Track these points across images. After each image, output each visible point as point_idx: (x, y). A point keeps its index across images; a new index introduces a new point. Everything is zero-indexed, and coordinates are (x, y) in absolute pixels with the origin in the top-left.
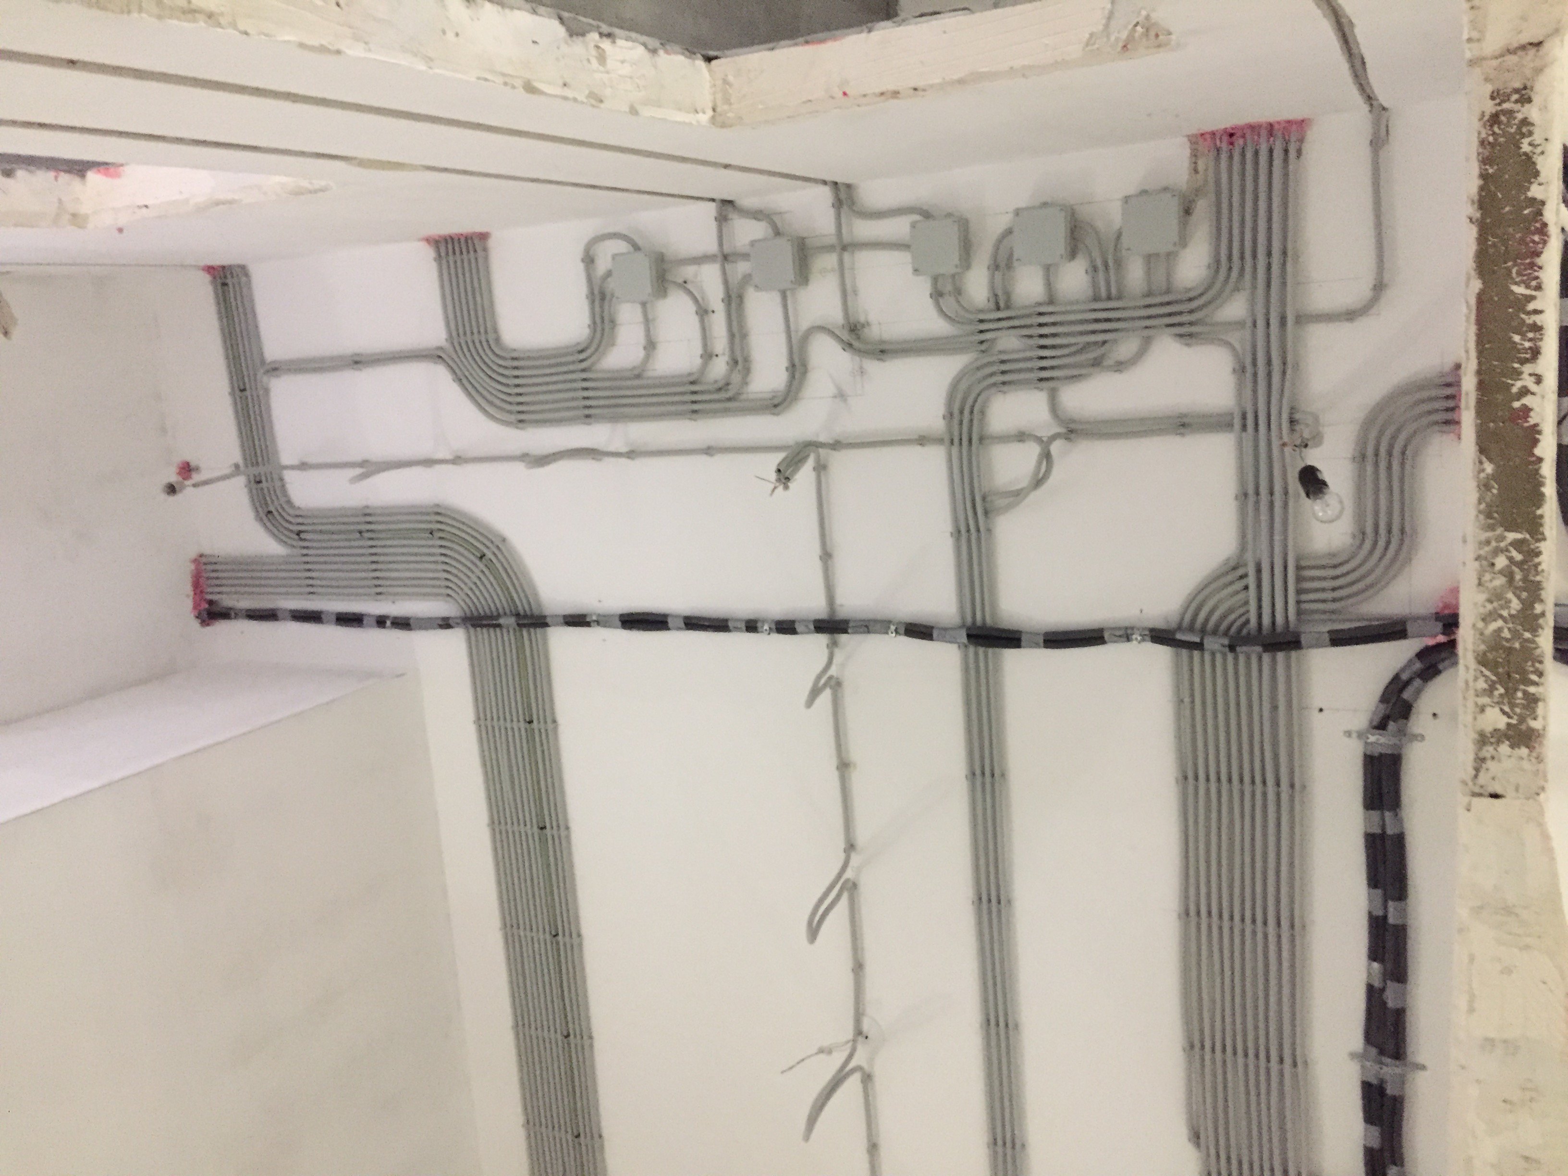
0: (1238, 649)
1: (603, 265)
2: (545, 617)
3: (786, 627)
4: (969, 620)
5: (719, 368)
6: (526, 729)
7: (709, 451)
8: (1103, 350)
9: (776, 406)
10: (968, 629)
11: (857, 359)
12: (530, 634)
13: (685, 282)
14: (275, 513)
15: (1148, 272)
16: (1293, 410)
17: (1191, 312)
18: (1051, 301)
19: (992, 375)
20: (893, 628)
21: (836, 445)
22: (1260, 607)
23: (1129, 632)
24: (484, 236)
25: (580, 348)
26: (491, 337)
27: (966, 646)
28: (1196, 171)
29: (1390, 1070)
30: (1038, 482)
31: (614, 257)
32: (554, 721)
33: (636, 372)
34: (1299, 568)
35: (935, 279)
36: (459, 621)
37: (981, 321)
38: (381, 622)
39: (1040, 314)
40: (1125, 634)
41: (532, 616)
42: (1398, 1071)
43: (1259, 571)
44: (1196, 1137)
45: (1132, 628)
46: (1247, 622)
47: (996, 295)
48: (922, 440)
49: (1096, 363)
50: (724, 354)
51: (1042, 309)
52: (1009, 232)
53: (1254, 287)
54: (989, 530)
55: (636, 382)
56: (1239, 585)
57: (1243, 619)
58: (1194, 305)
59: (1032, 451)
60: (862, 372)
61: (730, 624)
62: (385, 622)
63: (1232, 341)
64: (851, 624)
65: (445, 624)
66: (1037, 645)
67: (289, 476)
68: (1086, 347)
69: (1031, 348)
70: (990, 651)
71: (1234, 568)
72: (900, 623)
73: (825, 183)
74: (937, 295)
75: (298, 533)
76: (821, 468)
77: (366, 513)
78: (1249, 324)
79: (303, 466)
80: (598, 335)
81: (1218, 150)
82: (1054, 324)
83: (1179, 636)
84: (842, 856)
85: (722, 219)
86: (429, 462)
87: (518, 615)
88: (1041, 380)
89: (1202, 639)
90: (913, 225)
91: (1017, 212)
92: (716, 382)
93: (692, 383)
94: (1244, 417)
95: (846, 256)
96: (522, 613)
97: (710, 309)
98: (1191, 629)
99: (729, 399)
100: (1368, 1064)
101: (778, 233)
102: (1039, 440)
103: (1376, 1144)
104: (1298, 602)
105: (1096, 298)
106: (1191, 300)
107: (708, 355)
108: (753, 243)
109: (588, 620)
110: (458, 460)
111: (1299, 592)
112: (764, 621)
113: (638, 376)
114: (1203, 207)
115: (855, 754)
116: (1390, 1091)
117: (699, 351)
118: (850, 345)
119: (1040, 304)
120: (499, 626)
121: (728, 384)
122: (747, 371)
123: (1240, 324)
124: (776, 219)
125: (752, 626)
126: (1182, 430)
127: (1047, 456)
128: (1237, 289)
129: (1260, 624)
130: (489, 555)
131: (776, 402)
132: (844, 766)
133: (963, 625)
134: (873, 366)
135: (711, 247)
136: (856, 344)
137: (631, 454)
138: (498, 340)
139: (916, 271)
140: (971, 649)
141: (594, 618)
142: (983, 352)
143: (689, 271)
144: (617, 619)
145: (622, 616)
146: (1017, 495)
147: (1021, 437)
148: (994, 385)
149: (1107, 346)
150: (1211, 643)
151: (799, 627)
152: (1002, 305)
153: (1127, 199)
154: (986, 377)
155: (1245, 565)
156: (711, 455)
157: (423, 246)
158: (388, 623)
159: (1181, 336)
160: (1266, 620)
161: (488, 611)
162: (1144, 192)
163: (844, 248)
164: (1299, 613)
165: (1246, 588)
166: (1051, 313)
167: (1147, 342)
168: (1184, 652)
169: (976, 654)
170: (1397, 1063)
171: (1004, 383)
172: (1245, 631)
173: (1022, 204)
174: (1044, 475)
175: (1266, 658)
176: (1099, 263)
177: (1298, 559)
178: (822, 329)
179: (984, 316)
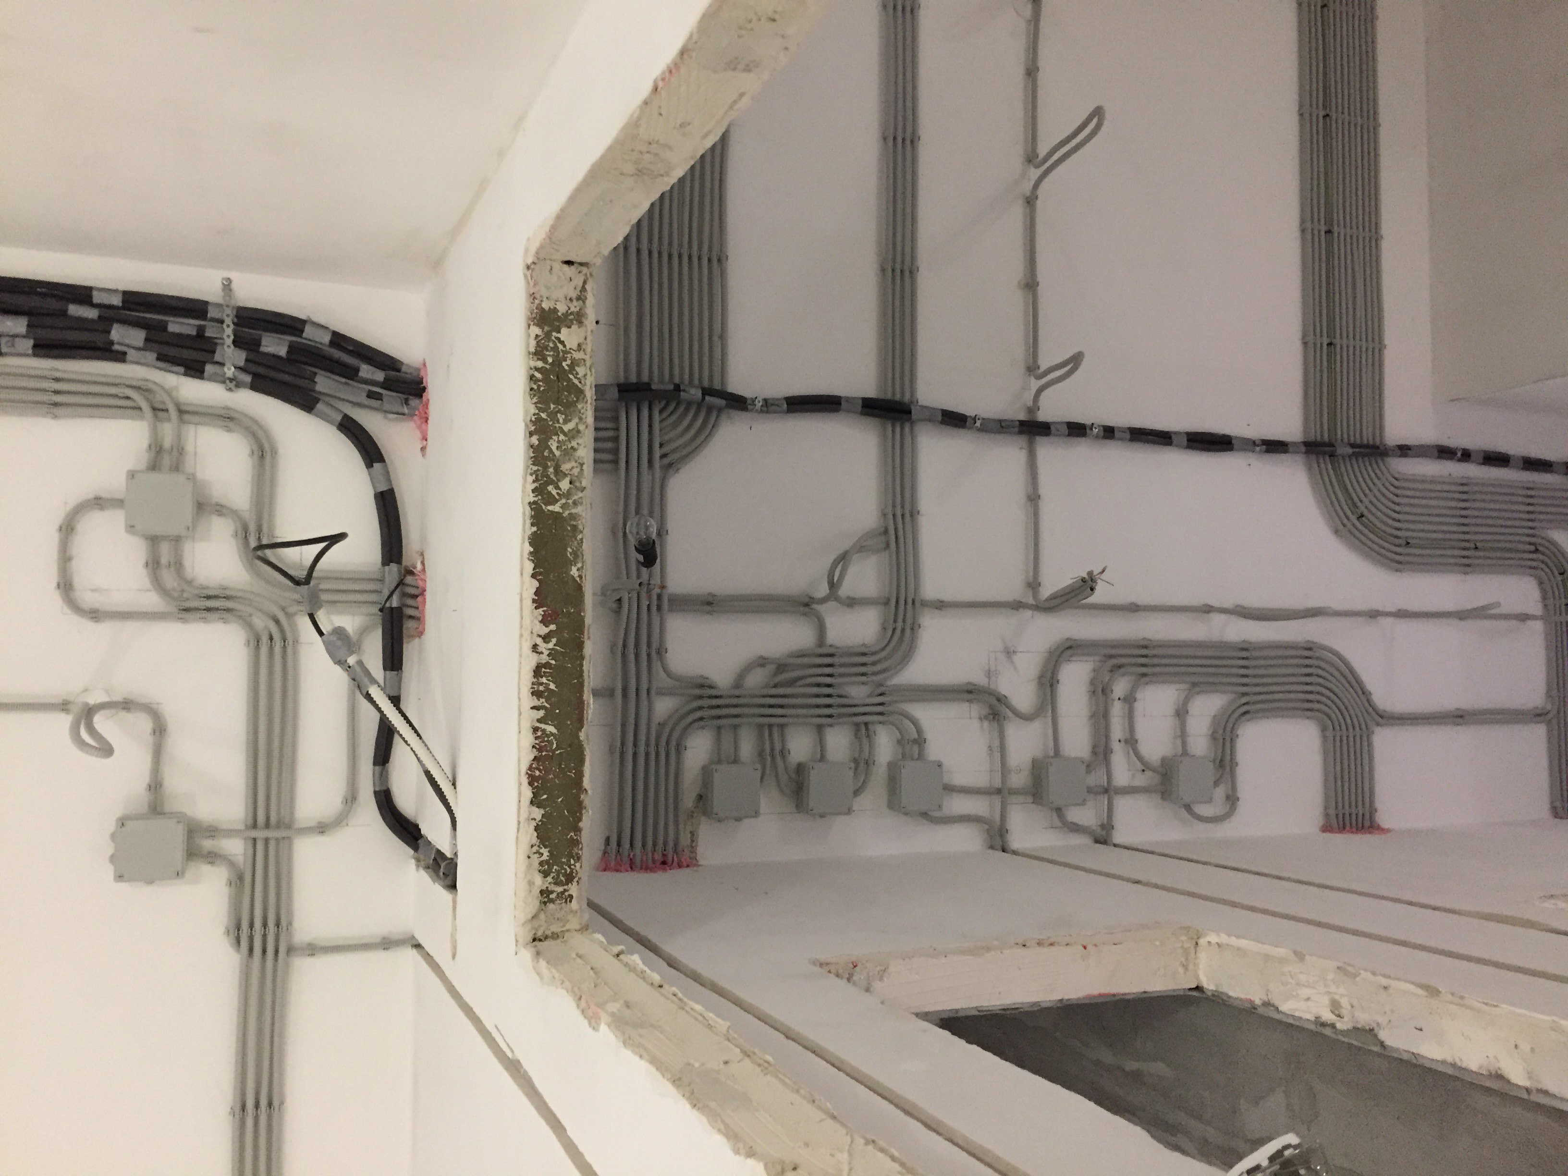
0: (671, 387)
1: (1220, 793)
2: (1307, 452)
3: (1077, 430)
4: (907, 429)
5: (1120, 687)
6: (1335, 338)
7: (1134, 608)
8: (777, 680)
9: (1070, 647)
10: (909, 419)
11: (992, 687)
12: (1322, 436)
13: (1143, 771)
14: (1556, 573)
15: (736, 748)
16: (618, 612)
17: (701, 708)
18: (820, 728)
19: (874, 664)
20: (978, 424)
21: (1017, 606)
22: (650, 426)
23: (765, 409)
24: (1326, 828)
25: (1248, 716)
26: (1330, 733)
27: (912, 402)
28: (692, 834)
30: (843, 558)
31: (1210, 801)
32: (1305, 344)
33: (1197, 689)
34: (616, 462)
35: (921, 756)
36: (1390, 453)
37: (881, 714)
38: (1466, 456)
39: (830, 716)
40: (769, 406)
41: (1318, 454)
43: (650, 461)
45: (762, 411)
46: (661, 412)
47: (868, 736)
48: (940, 605)
49: (781, 667)
50: (1113, 700)
51: (829, 720)
52: (857, 792)
53: (649, 724)
54: (885, 515)
55: (1196, 679)
56: (665, 449)
57: (664, 415)
58: (699, 714)
59: (844, 591)
60: (989, 674)
61: (1128, 436)
62: (1462, 455)
63: (669, 680)
64: (1017, 430)
65: (1404, 450)
66: (848, 400)
67: (1536, 609)
68: (792, 683)
69: (841, 685)
70: (889, 396)
71: (670, 465)
72: (969, 428)
73: (1015, 853)
74: (920, 741)
75: (1536, 551)
76: (1034, 585)
77: (1467, 567)
78: (653, 692)
79: (1523, 618)
80: (1230, 725)
81: (675, 851)
82: (818, 706)
83: (721, 402)
84: (1040, 192)
85: (1108, 826)
86: (1402, 614)
87: (1332, 455)
88: (831, 655)
89: (704, 398)
90: (940, 807)
91: (849, 811)
92: (1123, 675)
93: (1144, 675)
94: (659, 608)
95: (997, 783)
96: (1327, 458)
97: (1123, 743)
98: (710, 409)
99: (1111, 657)
101: (1059, 810)
102: (837, 599)
104: (617, 429)
105: (782, 727)
106: (701, 719)
107: (1129, 700)
108: (1083, 803)
109: (1264, 447)
110: (1374, 615)
111: (616, 439)
112: (1097, 437)
113: (1194, 685)
114: (688, 801)
115: (1017, 298)
117: (1139, 707)
118: (999, 700)
119: (831, 725)
120: (1353, 446)
121: (1111, 671)
122: (1092, 682)
123: (661, 693)
124: (1057, 822)
125: (1109, 432)
126: (710, 599)
127: (833, 585)
128: (661, 725)
129: (650, 408)
130: (1353, 518)
131: (1069, 652)
132: (1031, 285)
133: (912, 423)
134: (980, 679)
135: (1122, 804)
136: (994, 701)
137: (1208, 609)
138: (1324, 730)
139: (940, 765)
140: (907, 398)
141: (1258, 449)
142: (881, 685)
143: (1140, 780)
144: (1235, 447)
145: (1231, 449)
146: (861, 547)
147: (852, 603)
148: (873, 654)
149: (772, 683)
150: (695, 393)
151: (1065, 429)
152: (863, 728)
153: (757, 814)
154: (879, 661)
155: (661, 467)
156: (1132, 604)
157: (1385, 825)
158: (1459, 454)
159: (711, 687)
160: (645, 413)
161: (1360, 459)
162: (739, 820)
163: (999, 791)
164: (616, 419)
165: (661, 445)
166: (820, 716)
167: (738, 683)
168: (717, 386)
169: (903, 393)
171: (864, 654)
172: (663, 403)
173: (840, 820)
174: (836, 567)
175: (645, 378)
176: (779, 760)
177: (617, 469)
178: (1027, 718)
179: (881, 718)
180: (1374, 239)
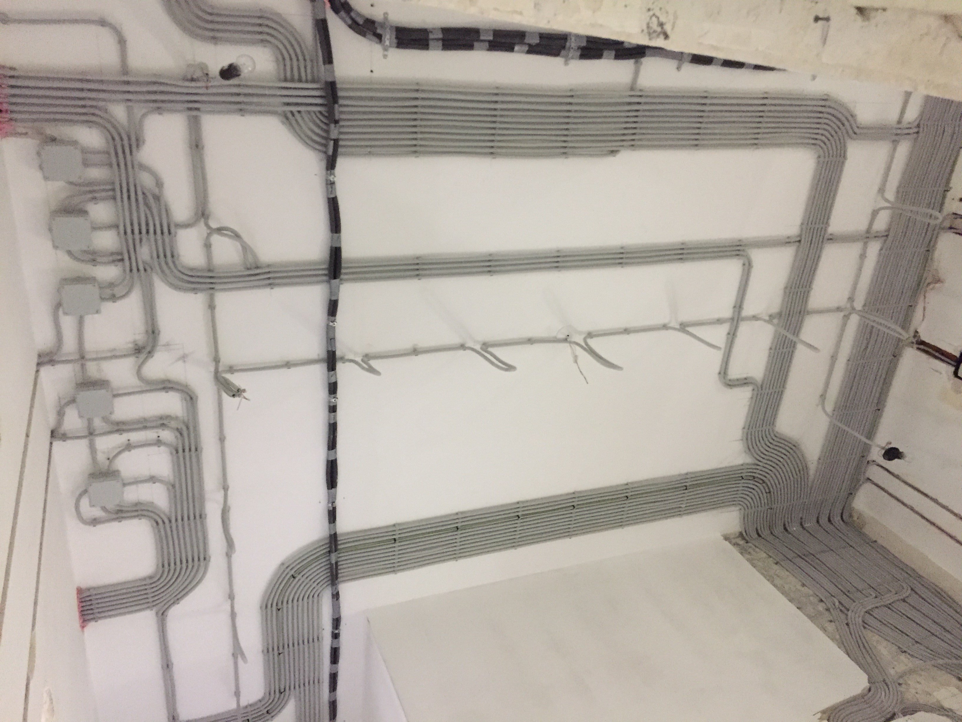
0: (337, 118)
1: (97, 513)
2: (331, 536)
3: (333, 388)
4: (325, 278)
5: (167, 435)
6: (400, 542)
7: (222, 439)
8: (148, 194)
9: (191, 398)
10: (330, 278)
11: (158, 348)
12: (341, 544)
13: (109, 459)
14: (268, 709)
15: (95, 165)
16: (185, 79)
17: (122, 139)
18: (117, 227)
19: (167, 263)
20: (331, 324)
21: (217, 360)
22: (311, 104)
23: (329, 182)
24: (80, 591)
25: (155, 524)
26: (149, 581)
27: (341, 280)
28: (26, 134)
29: (572, 43)
30: (237, 236)
31: (92, 506)
32: (394, 525)
33: (171, 488)
34: (286, 80)
35: (103, 299)
36: (334, 587)
37: (131, 270)
38: (336, 636)
39: (125, 233)
40: (331, 185)
41: (330, 543)
42: (573, 39)
43: (288, 104)
44: (613, 152)
45: (327, 180)
46: (320, 112)
47: (114, 261)
48: (212, 307)
49: (157, 198)
50: (157, 432)
51: (122, 232)
52: (70, 253)
53: (104, 100)
54: (269, 266)
55: (177, 486)
56: (297, 116)
57: (318, 115)
58: (117, 138)
59: (216, 239)
60: (167, 345)
61: (332, 422)
62: (336, 633)
63: (139, 116)
64: (330, 349)
65: (336, 596)
66: (339, 238)
67: (244, 702)
68: (147, 204)
69: (148, 240)
70: (343, 265)
71: (287, 119)
72: (328, 319)
73: (37, 371)
74: (114, 298)
75: (281, 693)
76: (231, 370)
77: (267, 651)
78: (130, 104)
79: (237, 694)
80: (145, 513)
81: (9, 120)
82: (132, 224)
83: (330, 152)
84: (468, 352)
85: (64, 437)
86: (233, 615)
87: (330, 552)
88: (170, 233)
89: (331, 140)
90: (65, 314)
91: (55, 247)
92: (176, 437)
93: (177, 452)
94: (190, 109)
95: (88, 356)
96: (328, 549)
97: (127, 442)
98: (325, 146)
99: (188, 428)
100: (571, 55)
101: (73, 401)
102: (209, 235)
103: (613, 53)
104: (307, 81)
105: (114, 198)
106: (113, 139)
107: (158, 442)
108: (81, 416)
109: (331, 509)
110: (231, 597)
111: (300, 80)
112: (330, 402)
113: (173, 486)
114: (51, 130)
115: (408, 345)
116: (584, 44)
117: (155, 449)
118: (149, 352)
119: (119, 233)
120: (336, 563)
121: (177, 429)
122: (168, 417)
123: (129, 110)
124: (63, 402)
125: (333, 409)
126: (200, 147)
127: (220, 230)
128: (106, 111)
129: (321, 105)
130: (292, 572)
131: (188, 398)
132: (415, 351)
133: (328, 282)
134: (163, 338)
135: (83, 444)
136: (148, 349)
137: (226, 488)
138: (151, 577)
139: (97, 312)
140: (342, 276)
141: (330, 505)
142: (152, 269)
143: (101, 457)
144: (330, 491)
145: (328, 489)
146: (246, 248)
147: (208, 246)
148: (174, 262)
149: (145, 191)
150: (334, 134)
151: (333, 380)
152: (119, 257)
153: (46, 178)
154: (169, 268)
155: (284, 112)
156: (225, 438)
157: (86, 629)
158: (337, 632)
159: (138, 146)
160: (319, 101)
161: (328, 571)
162: (41, 168)
163: (83, 357)
164: (313, 81)
165: (299, 112)
166: (125, 226)
167: (143, 167)
168: (340, 150)
169: (346, 274)
170: (569, 38)
171: (173, 256)
172: (326, 114)
173: (49, 244)
174: (232, 232)
175: (341, 102)
176: (90, 196)
177: (280, 80)
178: (139, 372)
179: (128, 269)
180: (456, 556)
